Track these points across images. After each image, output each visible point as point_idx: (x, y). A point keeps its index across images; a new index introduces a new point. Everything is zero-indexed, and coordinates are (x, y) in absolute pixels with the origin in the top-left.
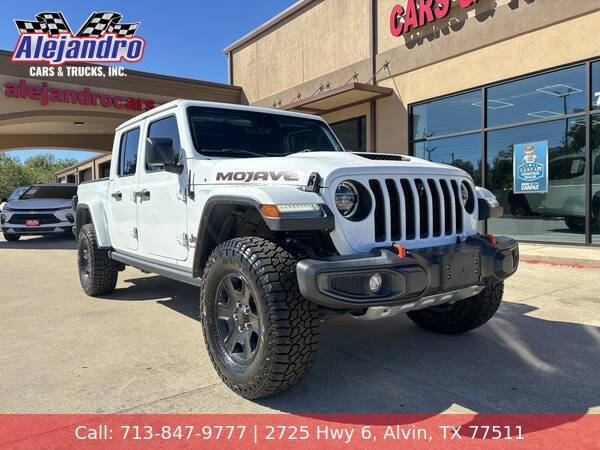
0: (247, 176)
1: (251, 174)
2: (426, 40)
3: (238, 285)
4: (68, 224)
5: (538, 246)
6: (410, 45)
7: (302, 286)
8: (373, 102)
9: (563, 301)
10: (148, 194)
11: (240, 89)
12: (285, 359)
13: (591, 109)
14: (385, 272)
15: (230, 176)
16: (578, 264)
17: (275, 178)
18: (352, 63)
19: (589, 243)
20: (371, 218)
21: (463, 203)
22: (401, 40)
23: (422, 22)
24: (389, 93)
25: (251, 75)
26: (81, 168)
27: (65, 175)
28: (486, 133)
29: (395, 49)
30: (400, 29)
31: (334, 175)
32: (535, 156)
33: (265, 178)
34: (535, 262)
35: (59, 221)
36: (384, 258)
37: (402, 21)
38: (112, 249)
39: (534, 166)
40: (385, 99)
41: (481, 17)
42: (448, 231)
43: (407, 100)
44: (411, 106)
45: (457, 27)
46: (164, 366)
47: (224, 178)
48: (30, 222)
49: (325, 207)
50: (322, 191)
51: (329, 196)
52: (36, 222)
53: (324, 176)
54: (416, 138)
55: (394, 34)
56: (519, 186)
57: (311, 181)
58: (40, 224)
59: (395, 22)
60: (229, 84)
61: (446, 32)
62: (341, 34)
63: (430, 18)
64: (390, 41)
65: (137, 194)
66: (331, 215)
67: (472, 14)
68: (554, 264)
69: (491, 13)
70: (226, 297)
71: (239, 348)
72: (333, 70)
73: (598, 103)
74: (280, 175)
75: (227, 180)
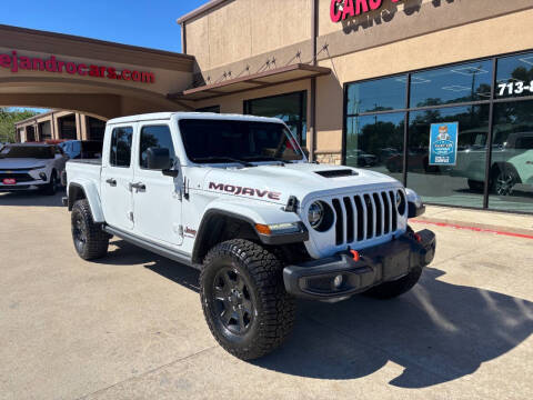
0: (236, 190)
1: (240, 189)
2: (360, 28)
3: (234, 276)
4: (42, 182)
5: (445, 209)
6: (347, 30)
7: (288, 286)
8: (313, 79)
9: (465, 266)
10: (144, 187)
11: (193, 58)
12: (272, 335)
13: (495, 98)
14: (346, 274)
15: (221, 187)
16: (476, 228)
17: (261, 195)
18: (296, 42)
19: (486, 207)
20: (333, 229)
21: (397, 206)
22: (339, 26)
23: (358, 11)
24: (328, 72)
25: (202, 46)
26: (39, 121)
27: (25, 125)
28: (408, 113)
29: (333, 34)
30: (338, 16)
31: (307, 198)
32: (447, 135)
33: (252, 193)
34: (444, 225)
35: (33, 179)
36: (343, 262)
37: (341, 8)
38: (106, 224)
39: (447, 142)
40: (323, 77)
41: (408, 11)
42: (387, 231)
43: (342, 80)
44: (347, 85)
45: (388, 18)
46: (170, 331)
47: (216, 188)
48: (7, 181)
49: (301, 224)
50: (300, 210)
51: (303, 214)
52: (13, 181)
53: (300, 199)
54: (349, 113)
55: (333, 20)
56: (433, 159)
57: (290, 203)
58: (17, 181)
59: (335, 9)
60: (182, 52)
61: (378, 22)
62: (286, 14)
63: (365, 8)
64: (329, 26)
65: (132, 186)
66: (306, 230)
67: (401, 8)
68: (458, 227)
69: (417, 8)
70: (222, 284)
71: (233, 322)
72: (277, 48)
73: (501, 93)
74: (264, 193)
75: (218, 190)
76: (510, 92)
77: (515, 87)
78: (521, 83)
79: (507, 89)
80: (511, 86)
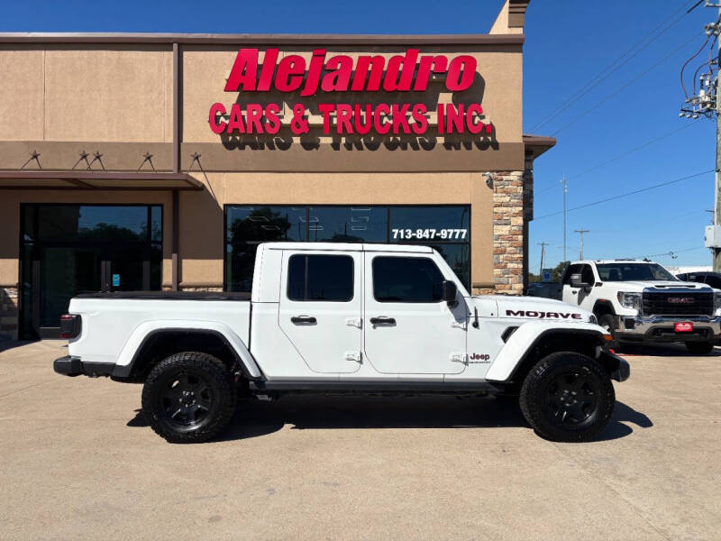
0: (540, 315)
1: (543, 313)
2: (248, 147)
6: (229, 146)
8: (174, 192)
10: (392, 321)
15: (521, 313)
17: (564, 316)
22: (217, 138)
23: (249, 131)
24: (200, 188)
29: (209, 144)
30: (222, 128)
37: (224, 119)
41: (307, 146)
43: (222, 200)
44: (227, 207)
45: (283, 147)
47: (515, 314)
55: (215, 130)
59: (215, 119)
61: (271, 148)
63: (259, 130)
67: (297, 140)
69: (315, 146)
72: (106, 140)
73: (395, 237)
74: (568, 315)
75: (519, 316)
76: (402, 237)
77: (406, 234)
78: (410, 231)
79: (399, 234)
80: (402, 231)
